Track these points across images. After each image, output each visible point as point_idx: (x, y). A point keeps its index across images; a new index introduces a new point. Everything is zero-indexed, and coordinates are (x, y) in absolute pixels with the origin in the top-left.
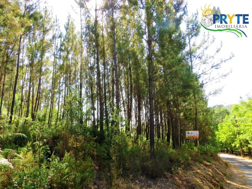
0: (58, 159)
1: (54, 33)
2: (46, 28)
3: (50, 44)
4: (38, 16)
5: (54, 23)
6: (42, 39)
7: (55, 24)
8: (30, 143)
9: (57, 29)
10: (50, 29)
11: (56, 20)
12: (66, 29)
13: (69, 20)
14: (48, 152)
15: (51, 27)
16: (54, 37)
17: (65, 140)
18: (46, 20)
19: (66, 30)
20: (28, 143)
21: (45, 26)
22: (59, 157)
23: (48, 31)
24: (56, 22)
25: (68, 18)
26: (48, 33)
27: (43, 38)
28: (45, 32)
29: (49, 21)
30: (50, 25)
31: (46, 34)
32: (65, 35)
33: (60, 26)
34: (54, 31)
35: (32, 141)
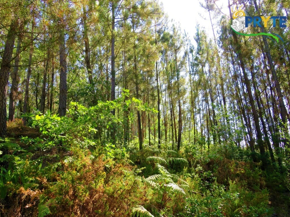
0: (224, 188)
1: (185, 49)
2: (177, 47)
3: (183, 61)
4: (168, 37)
5: (183, 38)
6: (175, 59)
7: (185, 39)
8: (186, 168)
9: (187, 44)
10: (181, 46)
11: (185, 34)
12: (196, 40)
13: (198, 30)
14: (213, 179)
15: (182, 43)
16: (186, 53)
17: (223, 166)
18: (176, 38)
19: (197, 42)
20: (184, 168)
21: (175, 44)
22: (224, 185)
23: (179, 48)
24: (185, 37)
25: (196, 29)
26: (179, 51)
27: (176, 57)
28: (177, 50)
29: (179, 38)
30: (180, 42)
31: (178, 53)
32: (197, 47)
33: (190, 40)
34: (185, 47)
35: (187, 166)
